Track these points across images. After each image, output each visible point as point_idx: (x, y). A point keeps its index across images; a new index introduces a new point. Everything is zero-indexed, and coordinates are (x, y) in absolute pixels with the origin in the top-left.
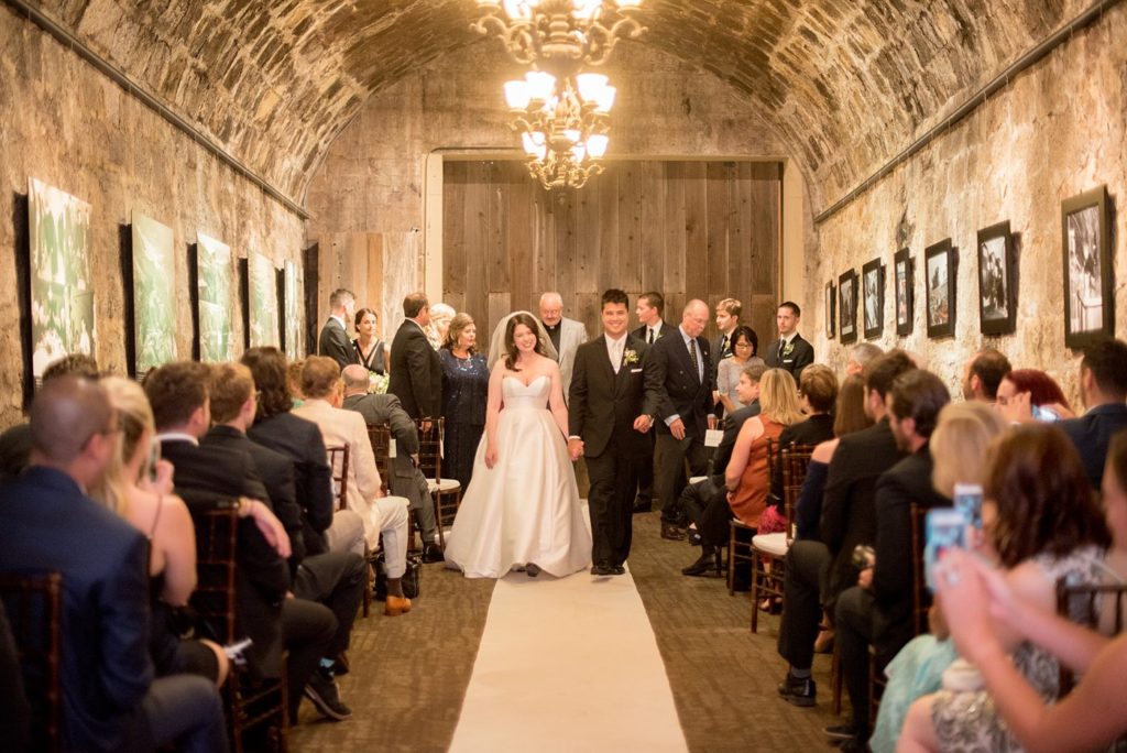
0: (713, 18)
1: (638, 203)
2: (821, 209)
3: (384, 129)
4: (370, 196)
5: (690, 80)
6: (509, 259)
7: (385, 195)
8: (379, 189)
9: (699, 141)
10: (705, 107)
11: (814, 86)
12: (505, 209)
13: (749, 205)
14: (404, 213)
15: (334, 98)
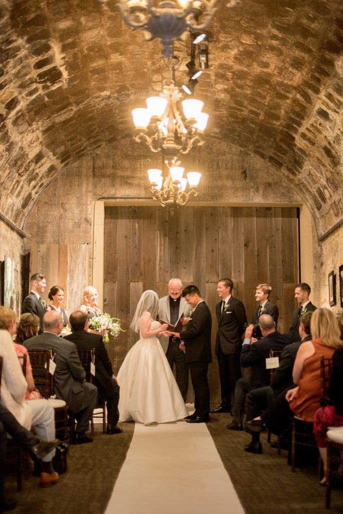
0: (262, 114)
1: (217, 231)
2: (322, 232)
3: (71, 186)
4: (62, 225)
5: (246, 160)
6: (142, 262)
7: (70, 224)
8: (67, 221)
9: (252, 194)
10: (255, 175)
11: (323, 152)
12: (140, 234)
13: (280, 233)
14: (82, 234)
15: (39, 164)
